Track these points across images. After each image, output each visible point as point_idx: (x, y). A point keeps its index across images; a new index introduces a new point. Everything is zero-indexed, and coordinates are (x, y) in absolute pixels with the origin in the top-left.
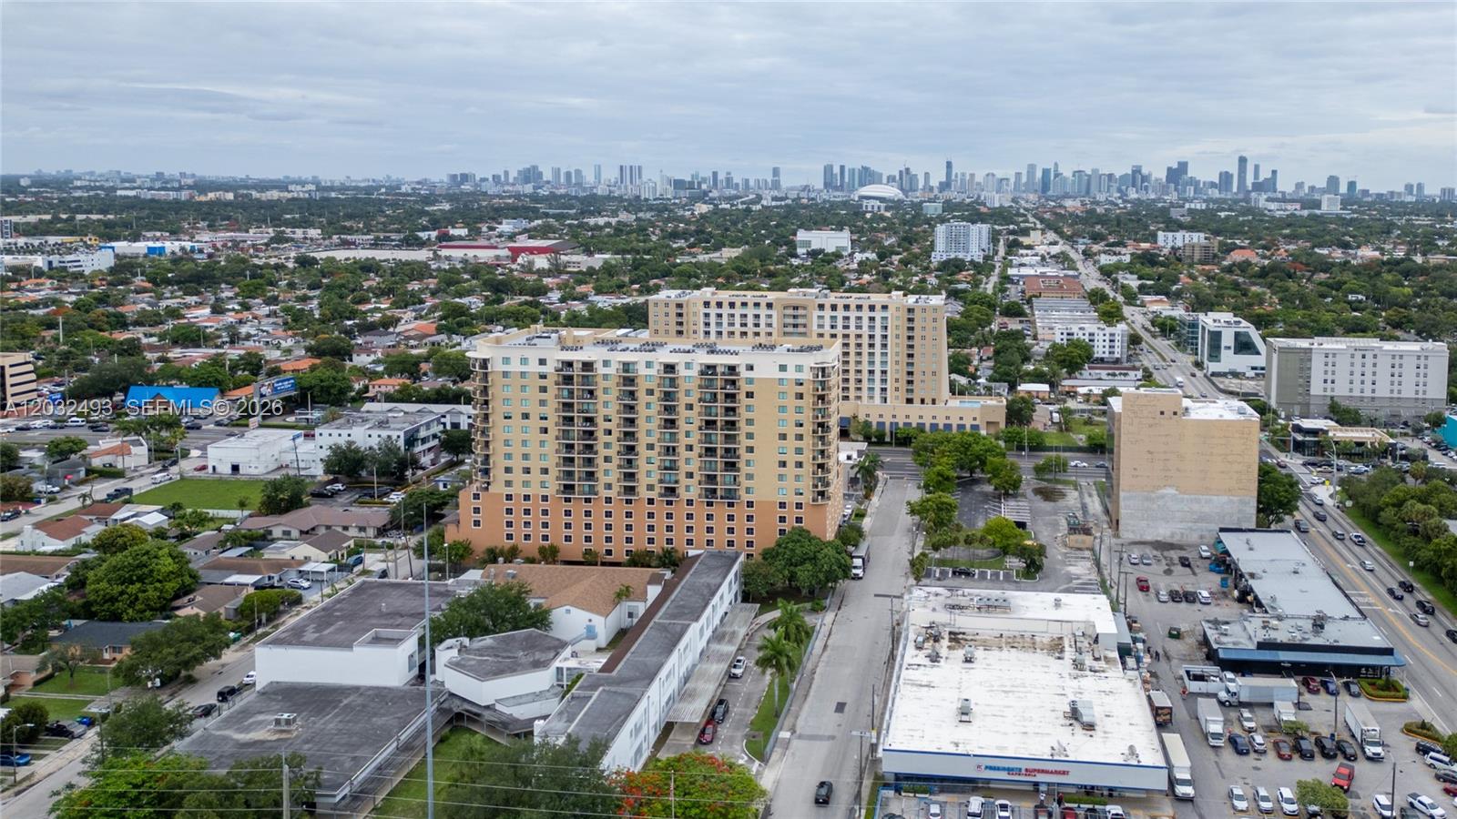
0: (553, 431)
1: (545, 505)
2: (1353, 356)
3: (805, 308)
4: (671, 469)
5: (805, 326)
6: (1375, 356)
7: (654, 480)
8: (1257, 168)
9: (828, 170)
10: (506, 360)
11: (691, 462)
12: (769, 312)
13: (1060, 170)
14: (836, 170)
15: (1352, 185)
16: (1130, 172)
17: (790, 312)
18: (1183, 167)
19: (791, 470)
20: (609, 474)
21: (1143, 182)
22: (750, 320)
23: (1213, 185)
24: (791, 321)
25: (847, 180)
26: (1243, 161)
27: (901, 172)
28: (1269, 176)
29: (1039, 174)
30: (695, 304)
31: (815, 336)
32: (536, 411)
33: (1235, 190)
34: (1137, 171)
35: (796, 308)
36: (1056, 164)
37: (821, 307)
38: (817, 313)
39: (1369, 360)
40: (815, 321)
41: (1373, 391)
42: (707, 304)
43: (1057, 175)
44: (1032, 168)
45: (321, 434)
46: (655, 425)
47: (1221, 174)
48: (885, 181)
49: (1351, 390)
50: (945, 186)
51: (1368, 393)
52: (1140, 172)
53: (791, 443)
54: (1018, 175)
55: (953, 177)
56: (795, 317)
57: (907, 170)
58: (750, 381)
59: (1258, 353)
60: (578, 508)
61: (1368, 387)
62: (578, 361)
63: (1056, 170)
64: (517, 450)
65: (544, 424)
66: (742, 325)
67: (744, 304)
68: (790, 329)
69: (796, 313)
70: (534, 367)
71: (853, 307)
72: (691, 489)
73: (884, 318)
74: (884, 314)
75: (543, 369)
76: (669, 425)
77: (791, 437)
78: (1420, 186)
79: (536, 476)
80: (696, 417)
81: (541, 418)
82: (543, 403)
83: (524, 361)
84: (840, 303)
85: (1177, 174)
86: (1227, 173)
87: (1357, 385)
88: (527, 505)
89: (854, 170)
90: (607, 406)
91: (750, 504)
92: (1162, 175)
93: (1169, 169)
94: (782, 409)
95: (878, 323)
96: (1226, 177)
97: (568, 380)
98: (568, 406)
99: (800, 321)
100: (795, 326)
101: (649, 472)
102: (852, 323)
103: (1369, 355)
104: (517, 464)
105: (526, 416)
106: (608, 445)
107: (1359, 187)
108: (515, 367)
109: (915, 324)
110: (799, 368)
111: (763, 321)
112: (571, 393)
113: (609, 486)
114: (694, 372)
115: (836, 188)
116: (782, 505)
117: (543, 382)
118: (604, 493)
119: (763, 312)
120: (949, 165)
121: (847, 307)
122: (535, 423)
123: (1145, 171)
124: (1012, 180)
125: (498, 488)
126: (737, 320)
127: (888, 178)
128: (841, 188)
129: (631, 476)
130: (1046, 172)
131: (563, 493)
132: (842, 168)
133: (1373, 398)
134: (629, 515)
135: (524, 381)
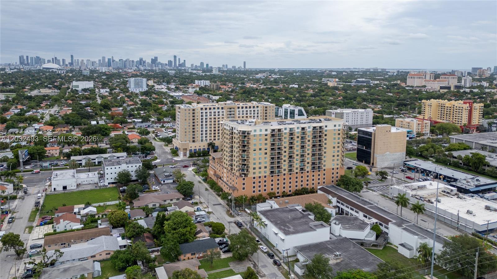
0: (269, 154)
1: (265, 179)
2: (353, 114)
3: (234, 109)
4: (303, 162)
5: (234, 114)
6: (357, 113)
7: (298, 166)
8: (179, 59)
9: (21, 58)
10: (255, 131)
11: (309, 159)
12: (223, 110)
13: (114, 59)
14: (25, 58)
15: (207, 65)
16: (139, 60)
17: (229, 110)
18: (156, 58)
19: (336, 158)
20: (285, 166)
21: (144, 63)
22: (217, 114)
23: (166, 65)
24: (229, 113)
25: (29, 61)
26: (175, 57)
27: (53, 59)
28: (183, 62)
29: (107, 60)
30: (197, 109)
31: (237, 117)
32: (263, 147)
33: (173, 66)
34: (141, 60)
35: (230, 109)
36: (112, 57)
37: (239, 108)
38: (238, 110)
39: (356, 114)
40: (237, 113)
41: (357, 123)
42: (202, 109)
43: (113, 61)
44: (104, 58)
45: (107, 169)
46: (299, 148)
47: (169, 61)
48: (46, 62)
49: (352, 123)
50: (71, 64)
51: (356, 124)
52: (142, 60)
53: (336, 149)
54: (100, 60)
55: (74, 61)
56: (230, 112)
57: (56, 58)
58: (326, 131)
59: (304, 115)
60: (275, 178)
61: (356, 122)
62: (276, 129)
63: (113, 59)
64: (257, 161)
65: (266, 151)
66: (214, 115)
67: (214, 108)
68: (229, 116)
69: (231, 110)
70: (264, 132)
71: (248, 107)
72: (308, 167)
73: (258, 110)
74: (258, 109)
75: (266, 133)
76: (302, 148)
77: (336, 147)
78: (226, 66)
79: (263, 169)
80: (310, 143)
81: (265, 150)
82: (266, 144)
83: (261, 130)
84: (244, 106)
85: (154, 61)
86: (170, 61)
87: (353, 122)
88: (260, 180)
89: (32, 58)
90: (285, 143)
91: (324, 170)
92: (150, 61)
93: (152, 59)
94: (335, 139)
95: (256, 112)
96: (170, 62)
97: (273, 135)
98: (273, 145)
99: (232, 113)
100: (230, 115)
101: (297, 164)
102: (249, 112)
103: (356, 113)
104: (257, 166)
105: (260, 149)
106: (285, 156)
107: (210, 66)
108: (258, 133)
109: (267, 112)
110: (339, 125)
111: (221, 113)
112: (274, 140)
113: (285, 170)
114: (311, 129)
115: (25, 65)
116: (333, 169)
117: (266, 137)
118: (284, 172)
119: (220, 110)
120: (72, 56)
121: (246, 107)
122: (263, 151)
123: (144, 60)
124: (97, 62)
125: (251, 175)
126: (213, 114)
127: (48, 61)
128: (28, 64)
129: (291, 166)
130: (109, 60)
131: (271, 174)
132: (27, 57)
133: (357, 125)
134: (290, 178)
135: (260, 137)
